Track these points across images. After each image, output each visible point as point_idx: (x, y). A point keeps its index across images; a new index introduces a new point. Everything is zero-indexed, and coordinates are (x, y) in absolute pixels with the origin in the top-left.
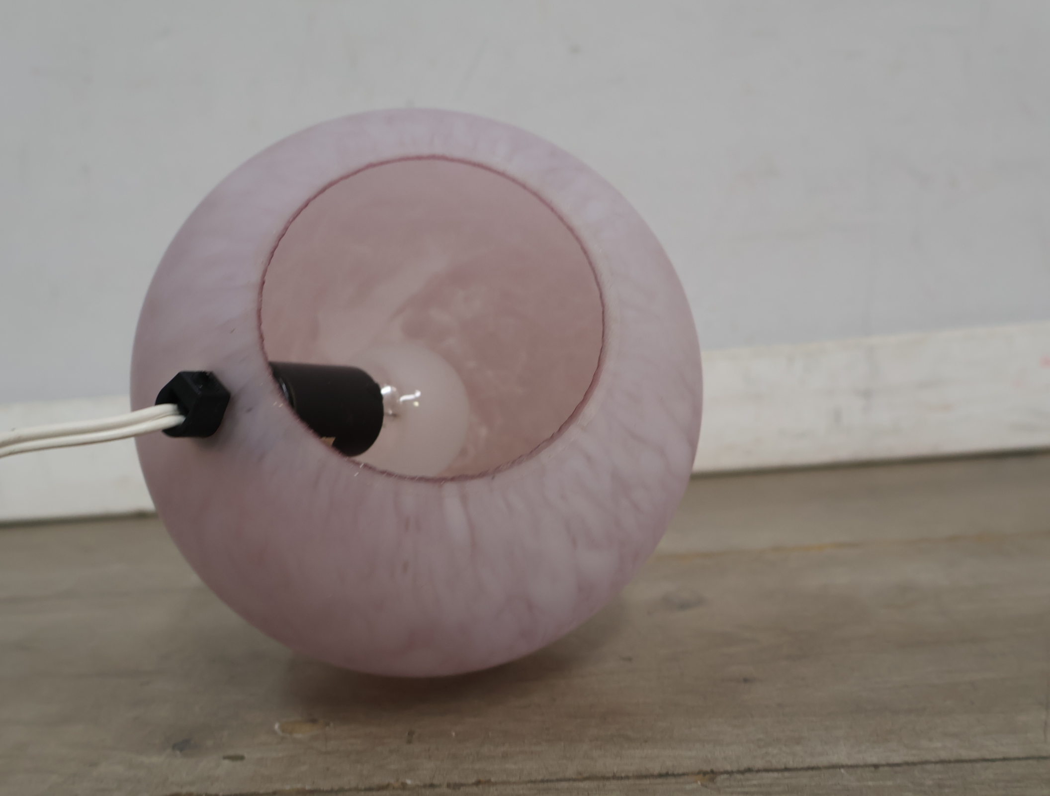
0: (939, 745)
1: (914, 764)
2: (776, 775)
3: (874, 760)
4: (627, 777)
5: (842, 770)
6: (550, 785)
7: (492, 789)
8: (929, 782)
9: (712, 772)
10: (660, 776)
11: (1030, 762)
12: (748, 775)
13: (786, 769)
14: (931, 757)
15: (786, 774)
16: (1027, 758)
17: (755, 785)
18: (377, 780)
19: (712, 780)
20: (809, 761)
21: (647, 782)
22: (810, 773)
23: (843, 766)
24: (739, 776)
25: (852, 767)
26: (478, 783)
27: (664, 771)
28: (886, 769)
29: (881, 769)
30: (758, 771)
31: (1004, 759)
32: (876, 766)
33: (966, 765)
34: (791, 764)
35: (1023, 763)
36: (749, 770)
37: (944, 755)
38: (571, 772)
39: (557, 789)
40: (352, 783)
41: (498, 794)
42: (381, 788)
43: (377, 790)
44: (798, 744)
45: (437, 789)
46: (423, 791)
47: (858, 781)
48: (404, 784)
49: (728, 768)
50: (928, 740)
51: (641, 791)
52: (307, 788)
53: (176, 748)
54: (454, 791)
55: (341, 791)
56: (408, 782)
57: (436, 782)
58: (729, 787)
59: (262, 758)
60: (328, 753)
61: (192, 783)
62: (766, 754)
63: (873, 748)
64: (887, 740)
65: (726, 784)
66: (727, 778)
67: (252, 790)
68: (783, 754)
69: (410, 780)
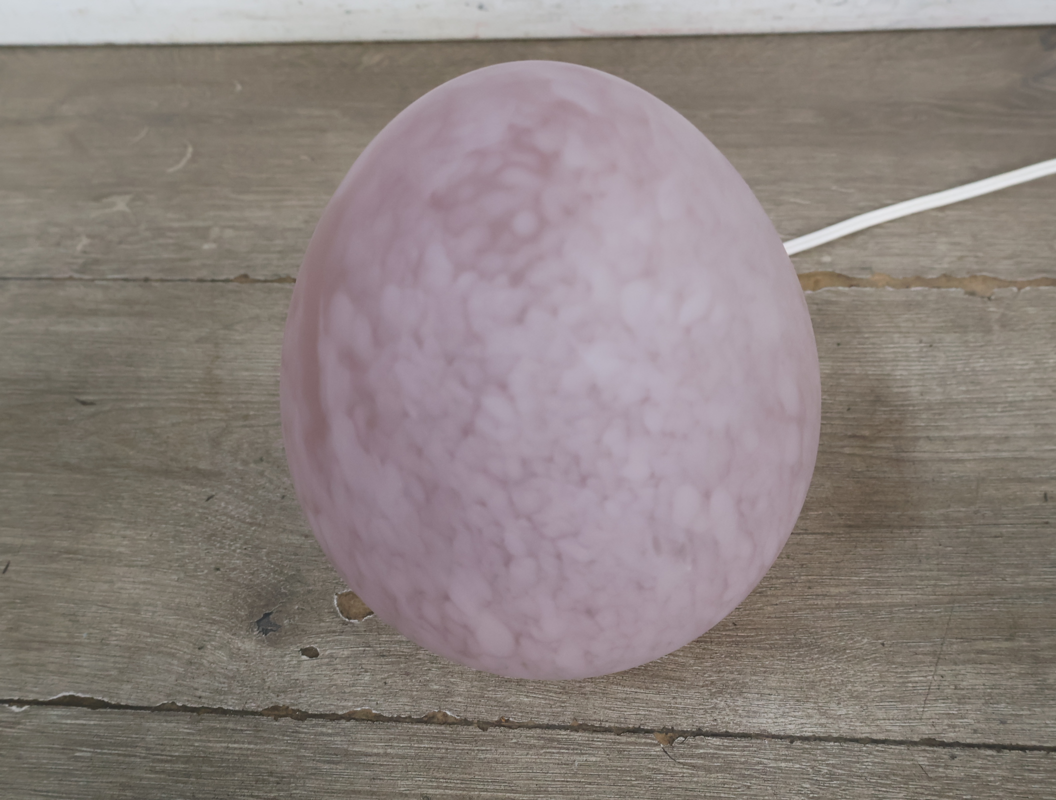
0: (843, 711)
1: (820, 739)
2: (716, 741)
3: (792, 729)
4: (609, 730)
5: (766, 741)
6: (553, 733)
7: (511, 733)
8: (825, 770)
9: (672, 730)
10: (634, 731)
11: (902, 747)
12: (698, 740)
13: (727, 735)
14: (833, 730)
15: (726, 742)
16: (901, 743)
17: (700, 756)
18: (424, 707)
19: (671, 741)
20: (746, 723)
21: (623, 739)
22: (743, 742)
23: (768, 736)
24: (690, 740)
25: (774, 736)
26: (498, 724)
27: (637, 725)
28: (799, 743)
29: (795, 743)
30: (707, 734)
32: (792, 739)
33: (856, 746)
34: (731, 727)
35: (898, 748)
36: (699, 733)
37: (844, 728)
38: (567, 719)
39: (559, 741)
40: (407, 708)
41: (515, 743)
42: (428, 720)
43: (426, 723)
44: (741, 693)
45: (470, 727)
46: (460, 728)
47: (775, 760)
48: (445, 715)
49: (685, 726)
50: (837, 702)
51: (620, 752)
52: (374, 712)
53: (261, 629)
54: (483, 733)
55: (398, 720)
56: (449, 713)
57: (470, 716)
58: (682, 755)
59: (331, 656)
60: (382, 655)
61: (285, 691)
62: (715, 707)
63: (795, 710)
64: (807, 699)
65: (681, 751)
66: (683, 742)
67: (333, 709)
68: (728, 710)
69: (450, 710)
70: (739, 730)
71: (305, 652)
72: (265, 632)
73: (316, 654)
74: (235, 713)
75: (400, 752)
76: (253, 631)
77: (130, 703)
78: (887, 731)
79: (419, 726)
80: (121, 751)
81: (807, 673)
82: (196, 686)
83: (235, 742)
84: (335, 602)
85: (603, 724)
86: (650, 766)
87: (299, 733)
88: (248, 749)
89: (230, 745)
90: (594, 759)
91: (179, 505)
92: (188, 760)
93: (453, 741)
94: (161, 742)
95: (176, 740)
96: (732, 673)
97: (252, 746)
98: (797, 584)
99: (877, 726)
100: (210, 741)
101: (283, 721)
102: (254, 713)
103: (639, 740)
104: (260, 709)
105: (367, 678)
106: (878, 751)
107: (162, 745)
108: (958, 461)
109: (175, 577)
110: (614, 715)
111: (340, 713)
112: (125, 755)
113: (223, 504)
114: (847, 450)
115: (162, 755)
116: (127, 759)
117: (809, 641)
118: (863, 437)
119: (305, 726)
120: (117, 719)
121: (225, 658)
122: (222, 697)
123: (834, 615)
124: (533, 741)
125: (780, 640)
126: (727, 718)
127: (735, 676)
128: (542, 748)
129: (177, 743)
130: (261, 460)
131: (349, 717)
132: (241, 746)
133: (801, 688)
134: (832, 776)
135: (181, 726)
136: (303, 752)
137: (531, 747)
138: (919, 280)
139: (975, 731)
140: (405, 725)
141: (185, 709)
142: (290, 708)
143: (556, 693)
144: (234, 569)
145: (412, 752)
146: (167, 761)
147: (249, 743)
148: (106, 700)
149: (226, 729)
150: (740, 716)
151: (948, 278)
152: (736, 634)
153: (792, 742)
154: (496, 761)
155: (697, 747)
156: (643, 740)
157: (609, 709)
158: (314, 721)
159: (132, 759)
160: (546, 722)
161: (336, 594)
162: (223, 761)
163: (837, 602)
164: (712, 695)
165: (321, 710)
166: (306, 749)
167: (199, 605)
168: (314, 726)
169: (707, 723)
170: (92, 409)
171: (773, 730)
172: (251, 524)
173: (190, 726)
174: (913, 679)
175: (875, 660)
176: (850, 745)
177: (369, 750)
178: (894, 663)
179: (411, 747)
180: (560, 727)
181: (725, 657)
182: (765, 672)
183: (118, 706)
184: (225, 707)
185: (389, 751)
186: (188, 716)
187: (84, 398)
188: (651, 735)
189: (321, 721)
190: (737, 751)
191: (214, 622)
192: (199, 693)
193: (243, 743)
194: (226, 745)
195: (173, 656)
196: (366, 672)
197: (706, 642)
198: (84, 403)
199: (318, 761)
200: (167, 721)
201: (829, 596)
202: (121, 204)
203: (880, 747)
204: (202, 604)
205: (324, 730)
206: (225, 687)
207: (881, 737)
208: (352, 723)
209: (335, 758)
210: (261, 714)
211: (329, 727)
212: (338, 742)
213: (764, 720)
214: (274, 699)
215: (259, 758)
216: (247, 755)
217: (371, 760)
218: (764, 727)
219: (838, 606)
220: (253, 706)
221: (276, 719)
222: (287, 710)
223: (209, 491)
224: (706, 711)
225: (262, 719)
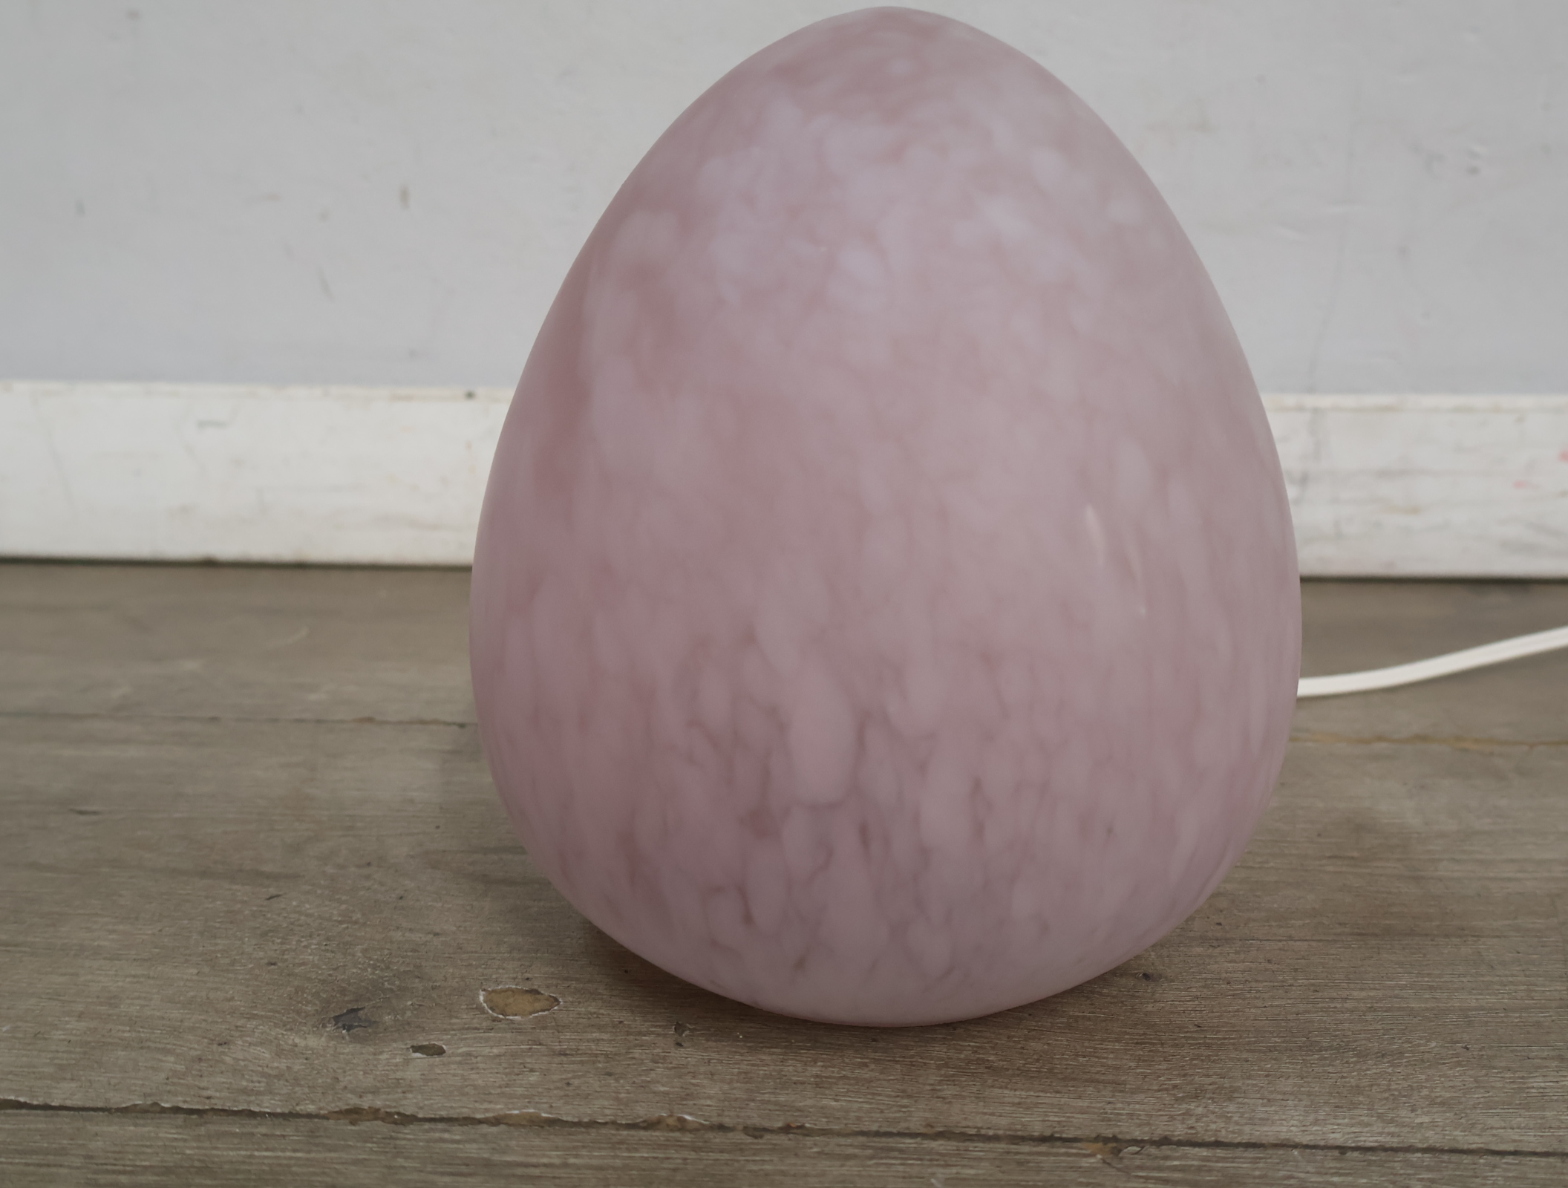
0: (1426, 1119)
1: (1393, 1150)
2: (1204, 1152)
3: (1337, 1138)
4: (996, 1138)
5: (1296, 1152)
6: (891, 1142)
7: (809, 1141)
9: (1115, 1139)
10: (1043, 1139)
11: (1551, 1160)
12: (1166, 1150)
13: (1217, 1144)
14: (1415, 1140)
15: (1220, 1153)
16: (1547, 1154)
17: (1175, 1169)
18: (642, 1111)
19: (1116, 1152)
20: (1248, 1133)
21: (1025, 1148)
22: (1251, 1153)
23: (1296, 1146)
24: (1153, 1150)
25: (1307, 1147)
26: (787, 1129)
27: (1048, 1133)
28: (1356, 1154)
29: (1349, 1154)
30: (1180, 1143)
31: (1515, 1153)
32: (1343, 1149)
33: (1467, 1159)
34: (1223, 1136)
35: (1543, 1161)
36: (1165, 1141)
37: (1433, 1138)
38: (915, 1124)
39: (901, 1151)
40: (607, 1112)
41: (818, 1153)
42: (651, 1125)
43: (645, 1129)
44: (1231, 1099)
45: (730, 1135)
46: (710, 1135)
47: (1319, 1173)
48: (682, 1120)
49: (1137, 1134)
50: (1410, 1109)
51: (1020, 1163)
52: (544, 1115)
53: (340, 1024)
54: (755, 1141)
55: (592, 1124)
56: (688, 1117)
57: (727, 1121)
58: (1141, 1168)
59: (469, 1054)
60: (563, 1053)
61: (375, 1091)
62: (1188, 1113)
63: (1336, 1117)
64: (1354, 1106)
65: (1138, 1162)
66: (1137, 1153)
67: (466, 1112)
68: (1212, 1117)
69: (690, 1114)
70: (1239, 1139)
71: (417, 1049)
72: (349, 1028)
73: (440, 1052)
74: (274, 1115)
75: (595, 1162)
76: (324, 1026)
77: (68, 1103)
78: (1514, 1141)
79: (632, 1132)
80: (34, 1159)
81: (1343, 1077)
82: (203, 1084)
83: (267, 1150)
84: (481, 998)
85: (983, 1132)
86: (1082, 1180)
87: (397, 1139)
88: (291, 1158)
89: (256, 1153)
90: (972, 1172)
91: (219, 903)
92: (167, 1171)
93: (696, 1149)
94: (117, 1149)
95: (151, 1146)
96: (1209, 1076)
97: (299, 1155)
98: (1294, 988)
99: (1494, 1135)
100: (216, 1148)
101: (364, 1126)
102: (309, 1116)
103: (1054, 1150)
104: (322, 1112)
105: (534, 1078)
106: (1506, 1163)
107: (119, 1152)
108: (1510, 880)
109: (195, 971)
110: (1004, 1122)
111: (478, 1116)
112: (40, 1165)
113: (294, 903)
114: (1331, 868)
115: (115, 1165)
116: (43, 1170)
117: (1335, 1044)
118: (1352, 858)
119: (408, 1132)
120: (39, 1122)
121: (266, 1055)
122: (253, 1098)
123: (1369, 1018)
124: (850, 1151)
125: (1283, 1042)
126: (1213, 1126)
127: (1214, 1078)
128: (871, 1158)
129: (149, 1150)
130: (369, 864)
131: (496, 1121)
132: (280, 1154)
133: (1338, 1093)
135: (167, 1131)
136: (401, 1161)
137: (849, 1157)
138: (1380, 738)
140: (604, 1131)
141: (176, 1110)
142: (383, 1110)
143: (889, 1096)
144: (303, 964)
145: (618, 1162)
146: (124, 1173)
147: (295, 1151)
148: (22, 1099)
149: (253, 1134)
150: (1237, 1123)
151: (1422, 738)
152: (1203, 1036)
153: (1343, 1153)
154: (783, 1173)
155: (1166, 1158)
156: (1063, 1150)
157: (993, 1114)
158: (427, 1126)
159: (54, 1170)
160: (874, 1127)
161: (484, 990)
162: (237, 1172)
163: (1369, 1005)
164: (1178, 1099)
165: (444, 1113)
166: (406, 1158)
167: (232, 999)
168: (427, 1131)
169: (1179, 1131)
170: (94, 818)
171: (1305, 1139)
172: (340, 922)
173: (180, 1130)
174: (1535, 1085)
175: (1459, 1064)
176: (1454, 1158)
177: (534, 1160)
178: (1494, 1068)
179: (615, 1157)
180: (900, 1134)
181: (1192, 1060)
182: (1267, 1076)
183: (46, 1107)
184: (257, 1109)
185: (572, 1161)
186: (180, 1118)
187: (84, 808)
188: (1079, 1145)
189: (440, 1126)
190: (1243, 1163)
191: (254, 1017)
192: (209, 1093)
193: (283, 1150)
194: (249, 1153)
195: (168, 1052)
196: (532, 1070)
197: (1153, 1044)
198: (81, 813)
199: (430, 1173)
200: (136, 1125)
201: (1351, 999)
202: (191, 665)
203: (1509, 1159)
204: (236, 998)
205: (446, 1136)
206: (262, 1087)
207: (1511, 1148)
208: (502, 1127)
209: (464, 1169)
210: (325, 1117)
211: (457, 1133)
212: (473, 1150)
213: (1285, 1129)
214: (354, 1101)
215: (311, 1169)
216: (289, 1166)
217: (536, 1172)
218: (1283, 1136)
219: (1371, 1009)
220: (311, 1108)
221: (353, 1123)
222: (375, 1114)
223: (272, 891)
224: (1172, 1118)
225: (325, 1123)
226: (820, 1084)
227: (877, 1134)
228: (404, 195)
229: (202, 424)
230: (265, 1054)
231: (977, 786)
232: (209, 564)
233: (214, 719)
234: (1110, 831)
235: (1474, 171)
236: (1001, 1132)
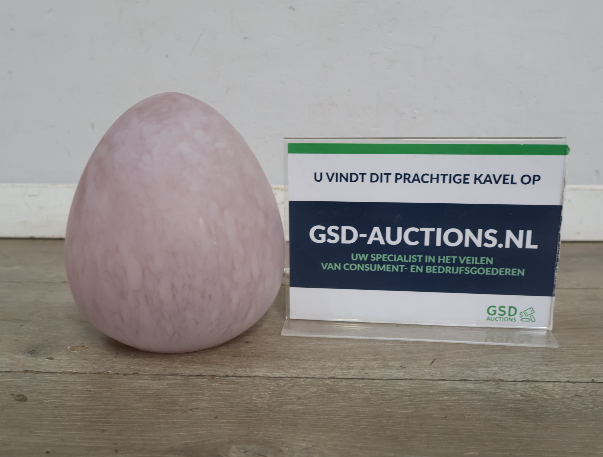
0: (295, 371)
1: (282, 377)
2: (235, 378)
3: (270, 375)
4: (185, 376)
5: (257, 378)
6: (158, 376)
7: (138, 376)
8: (282, 384)
9: (214, 376)
10: (197, 376)
11: (319, 379)
14: (289, 375)
15: (239, 378)
17: (225, 381)
18: (99, 371)
19: (213, 379)
20: (249, 374)
21: (191, 377)
22: (246, 378)
24: (222, 378)
25: (261, 377)
26: (133, 374)
28: (272, 378)
30: (230, 376)
31: (312, 378)
32: (269, 377)
33: (298, 379)
34: (243, 375)
35: (317, 379)
36: (227, 376)
37: (294, 375)
38: (167, 373)
40: (90, 371)
41: (139, 379)
42: (100, 373)
43: (98, 374)
44: (249, 368)
45: (119, 375)
46: (114, 375)
47: (260, 382)
48: (108, 372)
49: (221, 375)
50: (293, 369)
51: (188, 380)
52: (74, 371)
53: (29, 353)
54: (124, 376)
55: (85, 373)
56: (110, 372)
57: (119, 373)
58: (217, 381)
59: (60, 359)
60: (85, 359)
61: (33, 367)
62: (237, 371)
63: (273, 371)
64: (279, 369)
65: (217, 380)
66: (218, 378)
67: (54, 371)
68: (242, 371)
69: (111, 371)
70: (245, 375)
71: (47, 358)
72: (31, 354)
73: (53, 359)
74: (6, 372)
75: (82, 381)
76: (25, 354)
78: (313, 376)
79: (94, 375)
81: (281, 363)
84: (69, 348)
85: (183, 374)
86: (201, 383)
87: (35, 376)
90: (175, 382)
91: (7, 327)
93: (108, 378)
97: (9, 379)
99: (309, 374)
101: (28, 374)
102: (15, 372)
103: (198, 378)
110: (189, 372)
111: (57, 372)
113: (27, 327)
117: (285, 356)
119: (38, 375)
122: (1, 368)
123: (298, 351)
124: (147, 378)
125: (272, 356)
126: (241, 373)
127: (248, 364)
128: (151, 379)
130: (51, 318)
131: (61, 373)
132: (4, 379)
133: (277, 366)
134: (285, 385)
136: (34, 380)
139: (353, 376)
140: (87, 374)
142: (34, 371)
143: (163, 367)
144: (25, 340)
145: (88, 381)
152: (252, 355)
154: (128, 382)
155: (225, 379)
156: (200, 378)
157: (187, 371)
161: (70, 346)
164: (236, 368)
165: (49, 371)
166: (36, 380)
168: (43, 375)
169: (231, 374)
171: (262, 375)
172: (38, 331)
174: (329, 364)
175: (313, 360)
176: (296, 379)
177: (67, 380)
178: (321, 361)
179: (88, 379)
180: (161, 375)
181: (246, 360)
182: (262, 363)
184: (2, 371)
185: (77, 380)
188: (205, 377)
189: (47, 374)
190: (243, 380)
191: (8, 352)
193: (6, 379)
196: (75, 363)
197: (238, 357)
199: (40, 383)
201: (297, 347)
202: (18, 268)
203: (309, 379)
204: (4, 348)
205: (47, 376)
206: (4, 366)
208: (62, 374)
209: (49, 382)
210: (18, 372)
211: (50, 375)
212: (53, 378)
213: (258, 373)
214: (27, 369)
215: (11, 382)
216: (6, 381)
217: (67, 382)
218: (257, 375)
219: (300, 349)
220: (16, 370)
221: (25, 373)
222: (31, 371)
223: (22, 324)
224: (232, 371)
225: (19, 373)
226: (147, 365)
227: (156, 375)
228: (93, 126)
229: (30, 196)
230: (7, 359)
231: (173, 285)
232: (32, 239)
233: (20, 282)
234: (210, 297)
235: (415, 118)
236: (186, 374)
